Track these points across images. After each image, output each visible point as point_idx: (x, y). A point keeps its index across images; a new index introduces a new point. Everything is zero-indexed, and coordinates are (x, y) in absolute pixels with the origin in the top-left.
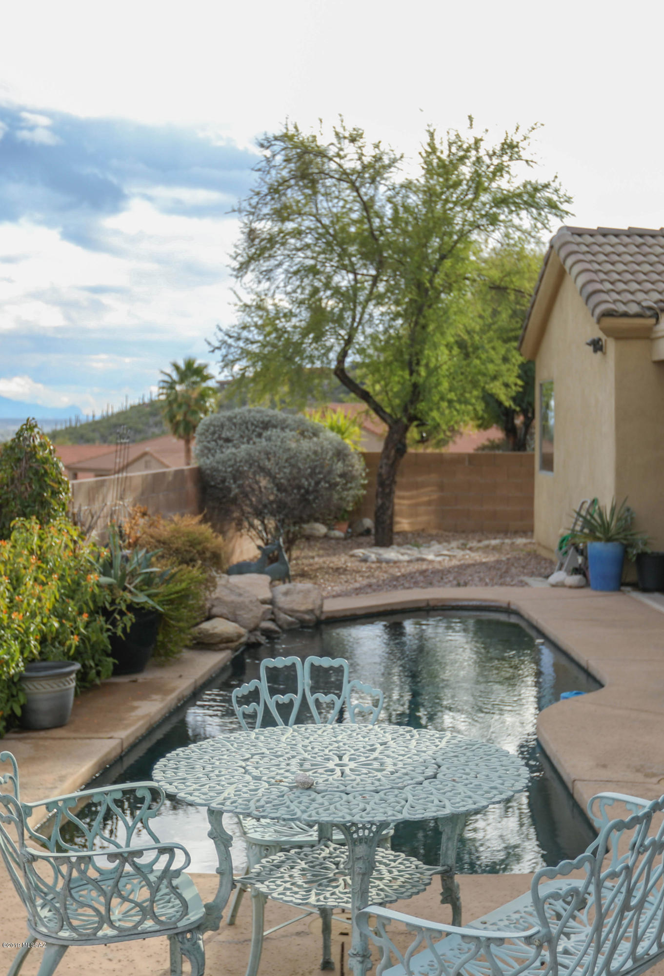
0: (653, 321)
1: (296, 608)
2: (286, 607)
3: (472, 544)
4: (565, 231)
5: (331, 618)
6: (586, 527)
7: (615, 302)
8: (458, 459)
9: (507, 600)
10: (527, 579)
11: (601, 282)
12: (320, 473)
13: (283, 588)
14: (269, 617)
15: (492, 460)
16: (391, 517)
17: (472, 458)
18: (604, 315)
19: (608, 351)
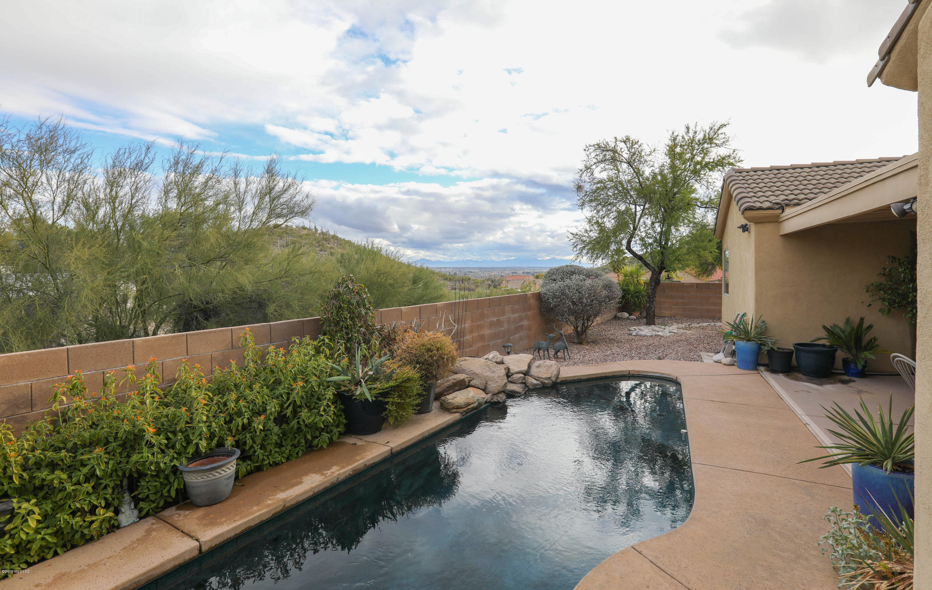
0: (780, 211)
1: (540, 376)
2: (536, 375)
3: (693, 325)
4: (731, 171)
5: (565, 381)
6: (735, 331)
7: (754, 202)
8: (691, 285)
9: (676, 375)
10: (704, 354)
11: (748, 192)
12: (594, 296)
13: (537, 363)
14: (521, 382)
15: (707, 286)
16: (654, 312)
17: (698, 285)
18: (746, 209)
19: (751, 231)
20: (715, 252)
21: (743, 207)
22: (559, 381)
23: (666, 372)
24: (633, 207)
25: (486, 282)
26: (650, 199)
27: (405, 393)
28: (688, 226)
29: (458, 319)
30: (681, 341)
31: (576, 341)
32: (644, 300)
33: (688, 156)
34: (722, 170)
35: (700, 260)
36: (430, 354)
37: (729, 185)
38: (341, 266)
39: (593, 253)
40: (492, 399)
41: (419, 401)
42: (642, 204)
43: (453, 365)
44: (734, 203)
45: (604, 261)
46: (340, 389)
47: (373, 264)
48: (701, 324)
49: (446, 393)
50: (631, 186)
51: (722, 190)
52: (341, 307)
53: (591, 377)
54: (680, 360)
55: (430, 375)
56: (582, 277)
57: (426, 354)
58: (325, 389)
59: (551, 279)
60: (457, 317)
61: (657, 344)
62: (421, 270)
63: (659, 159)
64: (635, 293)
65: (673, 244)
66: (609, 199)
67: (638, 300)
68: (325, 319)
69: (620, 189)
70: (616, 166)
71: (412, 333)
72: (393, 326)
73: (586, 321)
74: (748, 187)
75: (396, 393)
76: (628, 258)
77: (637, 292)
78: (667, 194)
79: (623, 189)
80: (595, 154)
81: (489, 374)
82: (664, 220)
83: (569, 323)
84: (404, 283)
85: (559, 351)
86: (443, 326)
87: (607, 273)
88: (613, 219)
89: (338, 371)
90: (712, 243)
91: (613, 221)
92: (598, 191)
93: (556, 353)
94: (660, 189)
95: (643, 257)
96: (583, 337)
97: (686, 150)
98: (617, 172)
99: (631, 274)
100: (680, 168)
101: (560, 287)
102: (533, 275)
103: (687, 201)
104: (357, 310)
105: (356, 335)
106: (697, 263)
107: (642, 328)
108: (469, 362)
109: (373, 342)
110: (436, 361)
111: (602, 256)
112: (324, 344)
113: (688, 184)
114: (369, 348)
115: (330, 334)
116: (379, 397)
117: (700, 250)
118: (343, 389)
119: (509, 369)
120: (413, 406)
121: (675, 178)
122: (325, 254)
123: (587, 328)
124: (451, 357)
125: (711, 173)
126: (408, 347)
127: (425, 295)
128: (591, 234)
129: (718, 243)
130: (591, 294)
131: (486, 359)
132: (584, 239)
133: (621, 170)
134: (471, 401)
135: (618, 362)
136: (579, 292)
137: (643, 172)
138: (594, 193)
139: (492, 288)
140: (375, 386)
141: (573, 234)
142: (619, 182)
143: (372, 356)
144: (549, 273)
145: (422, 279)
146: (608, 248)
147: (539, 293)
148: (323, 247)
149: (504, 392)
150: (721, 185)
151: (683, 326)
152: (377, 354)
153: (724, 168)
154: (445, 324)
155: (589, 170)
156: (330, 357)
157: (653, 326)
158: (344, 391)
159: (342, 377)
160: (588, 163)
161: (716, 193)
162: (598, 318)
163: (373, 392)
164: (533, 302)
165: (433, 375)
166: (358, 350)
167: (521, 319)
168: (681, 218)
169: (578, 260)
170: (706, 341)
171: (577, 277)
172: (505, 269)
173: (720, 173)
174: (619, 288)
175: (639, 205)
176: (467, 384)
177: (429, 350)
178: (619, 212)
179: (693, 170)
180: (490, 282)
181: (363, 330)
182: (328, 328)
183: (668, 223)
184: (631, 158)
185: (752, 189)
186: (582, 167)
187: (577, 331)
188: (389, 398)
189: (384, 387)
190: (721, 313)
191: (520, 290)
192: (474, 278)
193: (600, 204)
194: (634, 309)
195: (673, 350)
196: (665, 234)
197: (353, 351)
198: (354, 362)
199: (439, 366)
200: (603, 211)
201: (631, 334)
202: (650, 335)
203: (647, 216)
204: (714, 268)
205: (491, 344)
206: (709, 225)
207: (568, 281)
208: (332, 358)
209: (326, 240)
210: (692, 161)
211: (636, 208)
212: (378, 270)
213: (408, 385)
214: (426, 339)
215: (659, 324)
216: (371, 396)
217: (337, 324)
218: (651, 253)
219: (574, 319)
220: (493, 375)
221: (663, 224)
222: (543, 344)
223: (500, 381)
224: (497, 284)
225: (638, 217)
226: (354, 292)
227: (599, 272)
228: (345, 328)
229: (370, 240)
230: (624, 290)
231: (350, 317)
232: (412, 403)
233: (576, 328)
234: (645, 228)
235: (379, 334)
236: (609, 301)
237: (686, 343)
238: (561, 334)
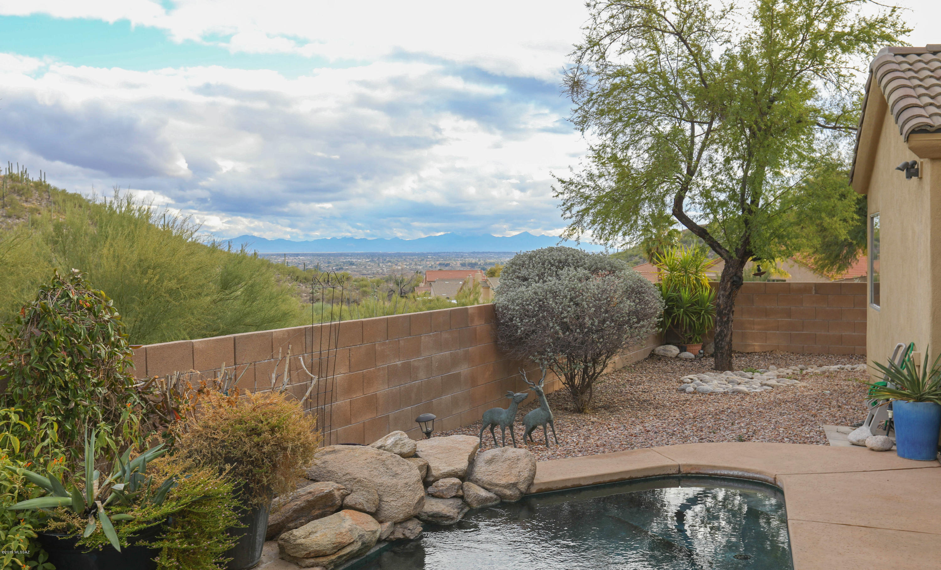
1: (495, 481)
2: (485, 478)
3: (810, 370)
4: (886, 52)
5: (546, 490)
6: (892, 381)
7: (931, 116)
8: (804, 289)
9: (774, 472)
10: (830, 429)
11: (919, 97)
12: (606, 312)
13: (489, 453)
14: (454, 494)
15: (838, 288)
16: (730, 343)
17: (818, 287)
18: (914, 131)
19: (924, 176)
20: (853, 219)
21: (907, 127)
22: (533, 490)
23: (752, 468)
24: (688, 126)
25: (384, 285)
26: (722, 110)
27: (200, 527)
28: (799, 167)
29: (320, 364)
30: (786, 402)
31: (570, 405)
32: (710, 320)
33: (801, 19)
34: (868, 50)
35: (824, 237)
36: (256, 439)
37: (880, 82)
38: (54, 251)
39: (604, 221)
40: (393, 533)
41: (230, 544)
42: (705, 119)
43: (306, 462)
44: (890, 119)
45: (627, 238)
46: (44, 526)
47: (131, 246)
48: (825, 368)
49: (291, 525)
50: (684, 82)
51: (868, 91)
52: (49, 341)
53: (601, 480)
54: (782, 441)
55: (256, 487)
56: (582, 272)
57: (247, 440)
58: (8, 529)
59: (518, 277)
60: (316, 359)
61: (735, 411)
62: (241, 259)
63: (740, 27)
64: (693, 305)
65: (768, 204)
66: (637, 110)
67: (699, 319)
68: (12, 369)
69: (661, 88)
70: (653, 40)
71: (215, 396)
72: (174, 381)
73: (590, 365)
74: (920, 86)
75: (179, 529)
76: (679, 233)
77: (697, 303)
78: (755, 100)
79: (666, 90)
80: (609, 14)
81: (386, 480)
82: (750, 154)
83: (555, 368)
84: (201, 286)
85: (534, 428)
86: (286, 379)
87: (637, 263)
88: (647, 151)
89: (41, 485)
90: (846, 201)
91: (646, 156)
92: (615, 93)
93: (529, 433)
94: (742, 90)
95: (709, 231)
96: (586, 397)
97: (796, 8)
98: (654, 52)
99: (684, 267)
100: (782, 45)
101: (536, 293)
102: (484, 269)
103: (796, 115)
104: (88, 349)
105: (86, 403)
106: (817, 242)
107: (706, 376)
108: (342, 454)
109: (126, 416)
110: (269, 456)
111: (624, 229)
112: (8, 425)
113: (800, 79)
114: (117, 432)
115: (23, 402)
116: (138, 539)
117: (823, 215)
118: (53, 525)
119: (428, 468)
120: (216, 555)
121: (773, 67)
122: (16, 224)
123: (593, 378)
124: (303, 445)
125: (845, 57)
126: (206, 427)
127: (248, 313)
128: (602, 182)
129: (859, 202)
130: (600, 308)
131: (380, 448)
132: (587, 191)
133: (663, 50)
134: (347, 540)
135: (656, 448)
136: (577, 304)
137: (708, 53)
138: (607, 95)
139: (396, 297)
140: (129, 515)
141: (563, 182)
142: (659, 74)
143: (123, 449)
144: (513, 263)
145: (241, 280)
146: (636, 211)
147: (494, 306)
148: (14, 208)
149: (417, 517)
150: (865, 82)
151: (790, 371)
152: (136, 444)
153: (871, 47)
154: (290, 375)
155: (596, 48)
156: (23, 454)
157: (729, 372)
158: (55, 531)
159: (50, 500)
160: (595, 33)
161: (855, 98)
162: (616, 358)
163: (126, 529)
164: (479, 325)
165: (263, 486)
166: (90, 436)
167: (455, 362)
168: (786, 150)
169: (575, 236)
170: (834, 403)
171: (572, 272)
172: (423, 256)
173: (864, 55)
174: (658, 294)
175: (701, 123)
176: (338, 502)
177: (255, 432)
178: (658, 136)
179: (810, 51)
180: (392, 285)
181: (102, 391)
182: (18, 390)
183: (757, 161)
184: (685, 23)
185: (927, 89)
186: (583, 42)
187: (572, 386)
188: (162, 540)
189: (151, 517)
190: (865, 344)
191: (454, 301)
192: (358, 276)
193: (620, 119)
194: (690, 339)
195: (769, 422)
196: (753, 183)
197: (78, 439)
198: (81, 464)
199: (274, 466)
200: (625, 134)
201: (683, 390)
202: (722, 390)
203: (715, 146)
204: (852, 253)
205: (392, 415)
206: (841, 165)
207: (552, 281)
208: (27, 457)
209: (20, 192)
210: (807, 31)
211: (693, 129)
212: (141, 260)
213: (206, 509)
214: (248, 406)
215: (740, 368)
216: (120, 539)
217: (41, 379)
218: (724, 221)
219: (565, 361)
220: (395, 481)
221: (749, 162)
222: (500, 413)
223: (409, 493)
224: (407, 288)
225: (697, 147)
226: (81, 308)
227: (617, 263)
228: (61, 388)
229: (122, 193)
230: (668, 300)
231: (71, 363)
232: (215, 550)
233: (570, 379)
234: (711, 169)
235: (143, 399)
236: (638, 322)
237: (794, 407)
238: (538, 391)
